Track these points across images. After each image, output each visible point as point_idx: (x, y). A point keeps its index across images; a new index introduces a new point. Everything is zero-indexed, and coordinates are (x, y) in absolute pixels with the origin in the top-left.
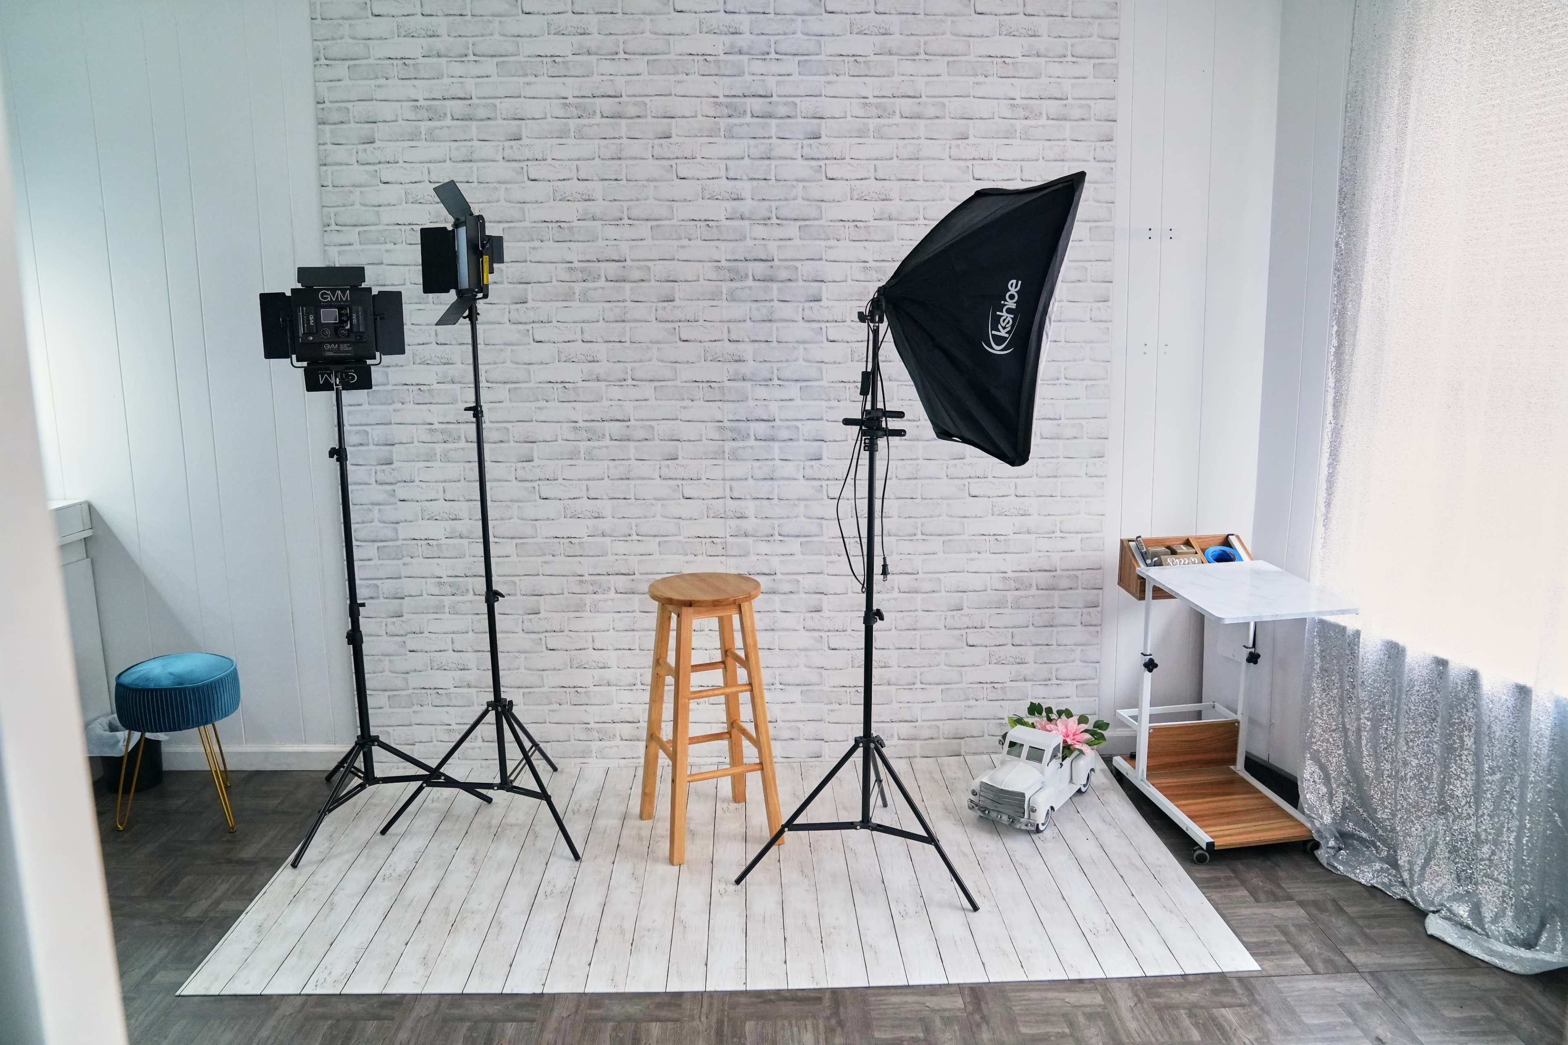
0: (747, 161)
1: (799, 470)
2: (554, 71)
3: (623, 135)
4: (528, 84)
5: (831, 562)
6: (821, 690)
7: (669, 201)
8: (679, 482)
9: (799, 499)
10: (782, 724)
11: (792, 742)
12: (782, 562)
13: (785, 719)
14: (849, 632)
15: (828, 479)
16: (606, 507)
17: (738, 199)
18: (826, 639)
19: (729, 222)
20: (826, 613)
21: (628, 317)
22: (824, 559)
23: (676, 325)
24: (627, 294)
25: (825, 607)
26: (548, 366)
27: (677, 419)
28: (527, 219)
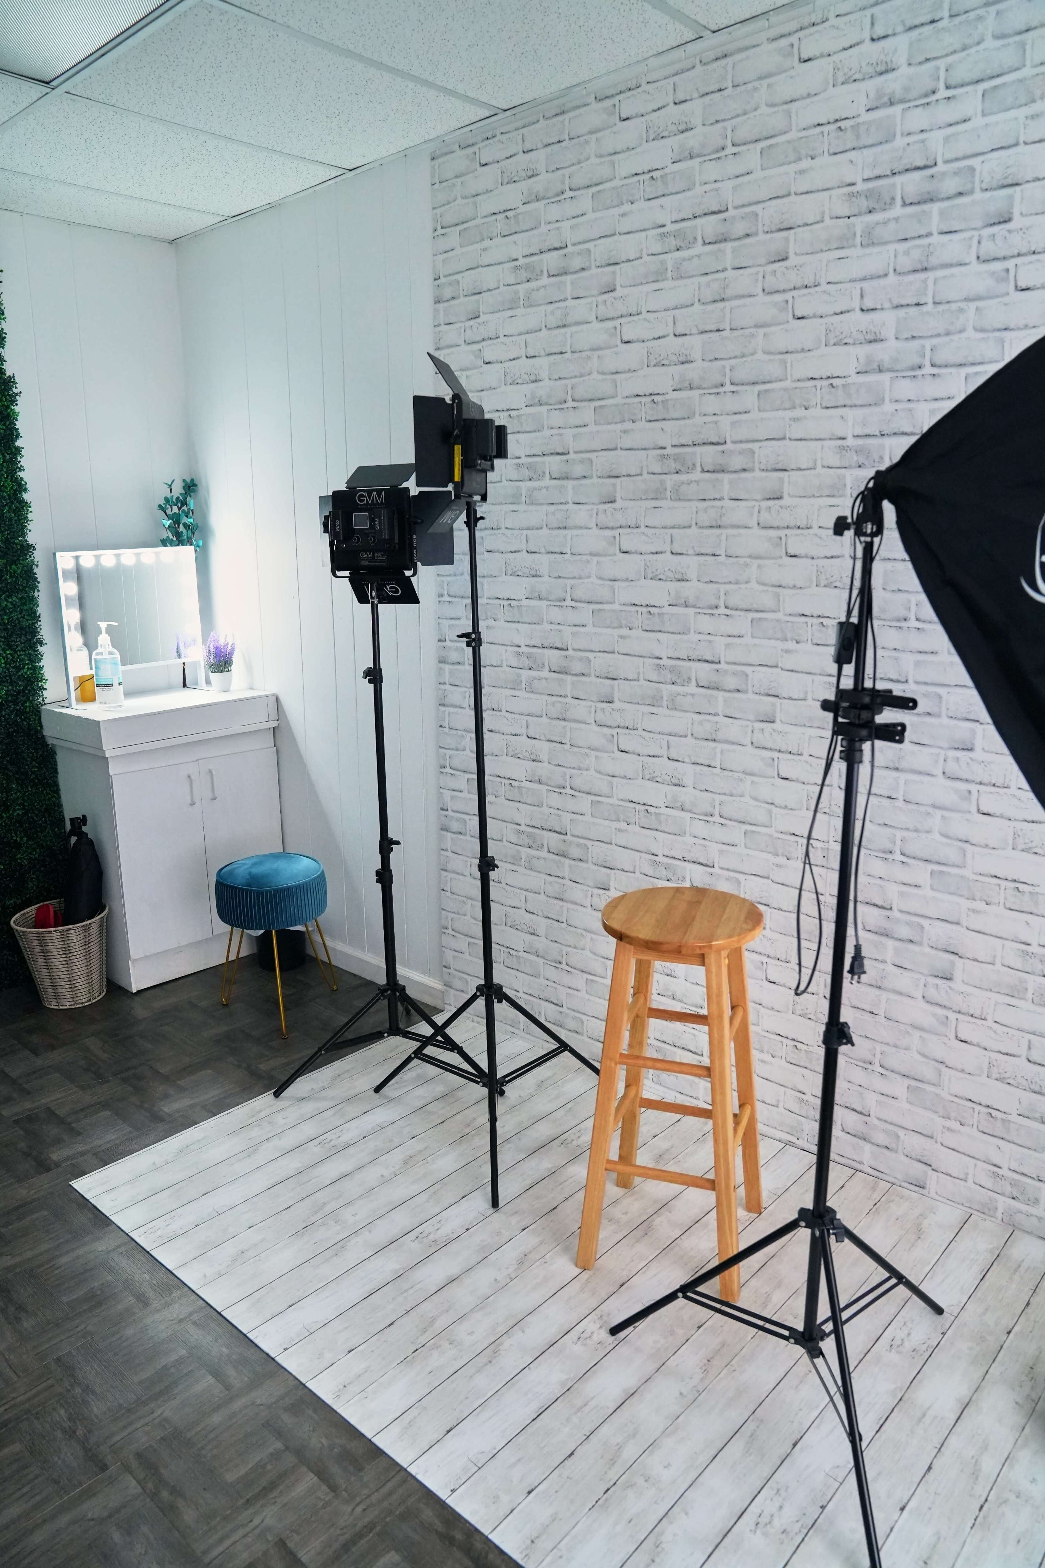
0: (892, 278)
1: (937, 762)
2: (651, 192)
3: (728, 265)
4: (623, 215)
5: (974, 911)
6: (937, 1095)
7: (782, 353)
8: (776, 755)
9: (934, 806)
10: (876, 1122)
11: (885, 1151)
12: (902, 894)
13: (881, 1117)
14: (990, 1023)
15: (981, 783)
16: (688, 773)
17: (875, 341)
18: (954, 1022)
19: (862, 379)
20: (957, 985)
21: (725, 521)
22: (965, 904)
23: (782, 533)
24: (726, 490)
25: (958, 975)
26: (633, 583)
27: (776, 667)
28: (619, 394)
